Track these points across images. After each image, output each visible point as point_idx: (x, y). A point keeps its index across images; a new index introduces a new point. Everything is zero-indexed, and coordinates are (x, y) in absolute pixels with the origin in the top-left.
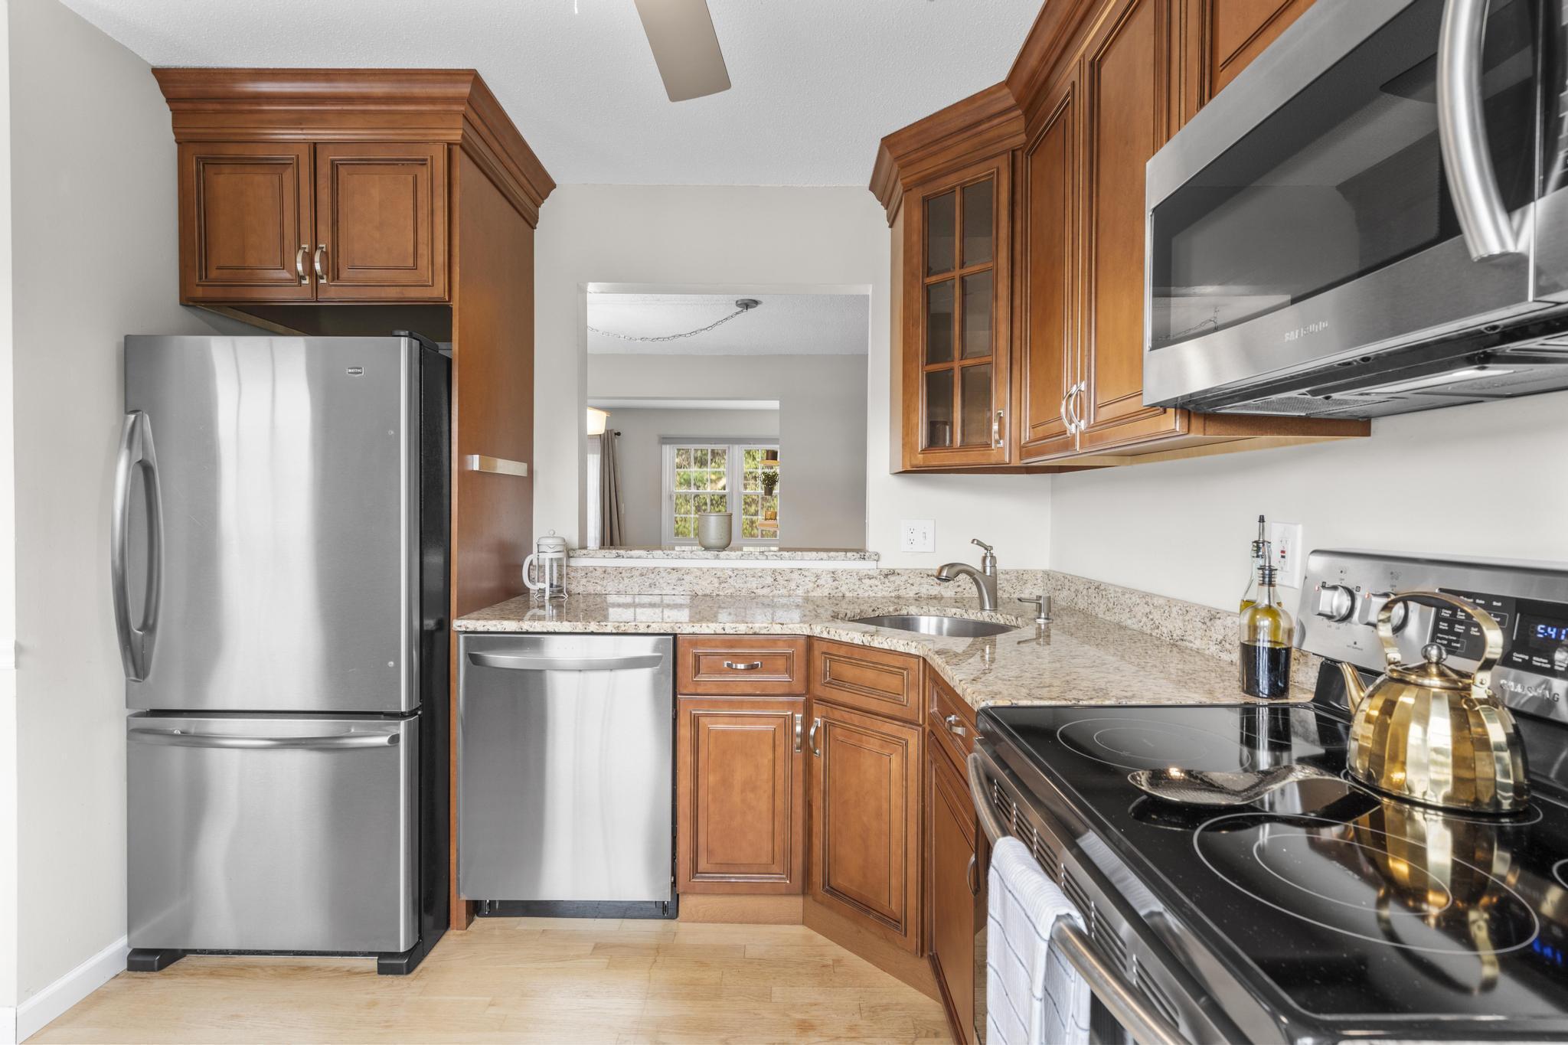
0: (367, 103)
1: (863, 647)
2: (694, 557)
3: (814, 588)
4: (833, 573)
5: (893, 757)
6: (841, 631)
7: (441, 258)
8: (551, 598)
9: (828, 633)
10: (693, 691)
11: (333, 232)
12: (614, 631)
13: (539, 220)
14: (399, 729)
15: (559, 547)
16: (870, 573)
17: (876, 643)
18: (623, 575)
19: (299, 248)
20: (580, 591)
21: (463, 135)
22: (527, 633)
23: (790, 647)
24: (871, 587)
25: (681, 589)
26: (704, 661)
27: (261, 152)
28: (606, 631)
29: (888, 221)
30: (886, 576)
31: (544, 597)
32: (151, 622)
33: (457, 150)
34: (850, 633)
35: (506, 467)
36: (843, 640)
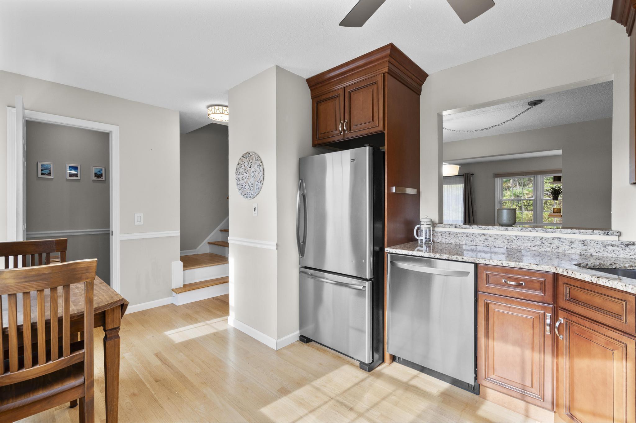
0: (358, 69)
1: (592, 283)
2: (494, 229)
3: (569, 249)
4: (583, 241)
5: (615, 352)
6: (576, 273)
7: (381, 115)
8: (425, 243)
9: (567, 273)
10: (485, 291)
11: (349, 115)
12: (447, 259)
13: (422, 91)
14: (366, 284)
15: (429, 222)
16: (613, 243)
17: (601, 282)
18: (458, 236)
19: (340, 122)
20: (439, 241)
21: (388, 69)
22: (411, 255)
23: (542, 277)
24: (614, 251)
25: (487, 244)
26: (492, 278)
27: (330, 95)
28: (443, 258)
29: (627, 32)
30: (627, 245)
31: (422, 242)
32: (305, 241)
33: (386, 74)
34: (582, 274)
35: (410, 191)
36: (577, 277)
